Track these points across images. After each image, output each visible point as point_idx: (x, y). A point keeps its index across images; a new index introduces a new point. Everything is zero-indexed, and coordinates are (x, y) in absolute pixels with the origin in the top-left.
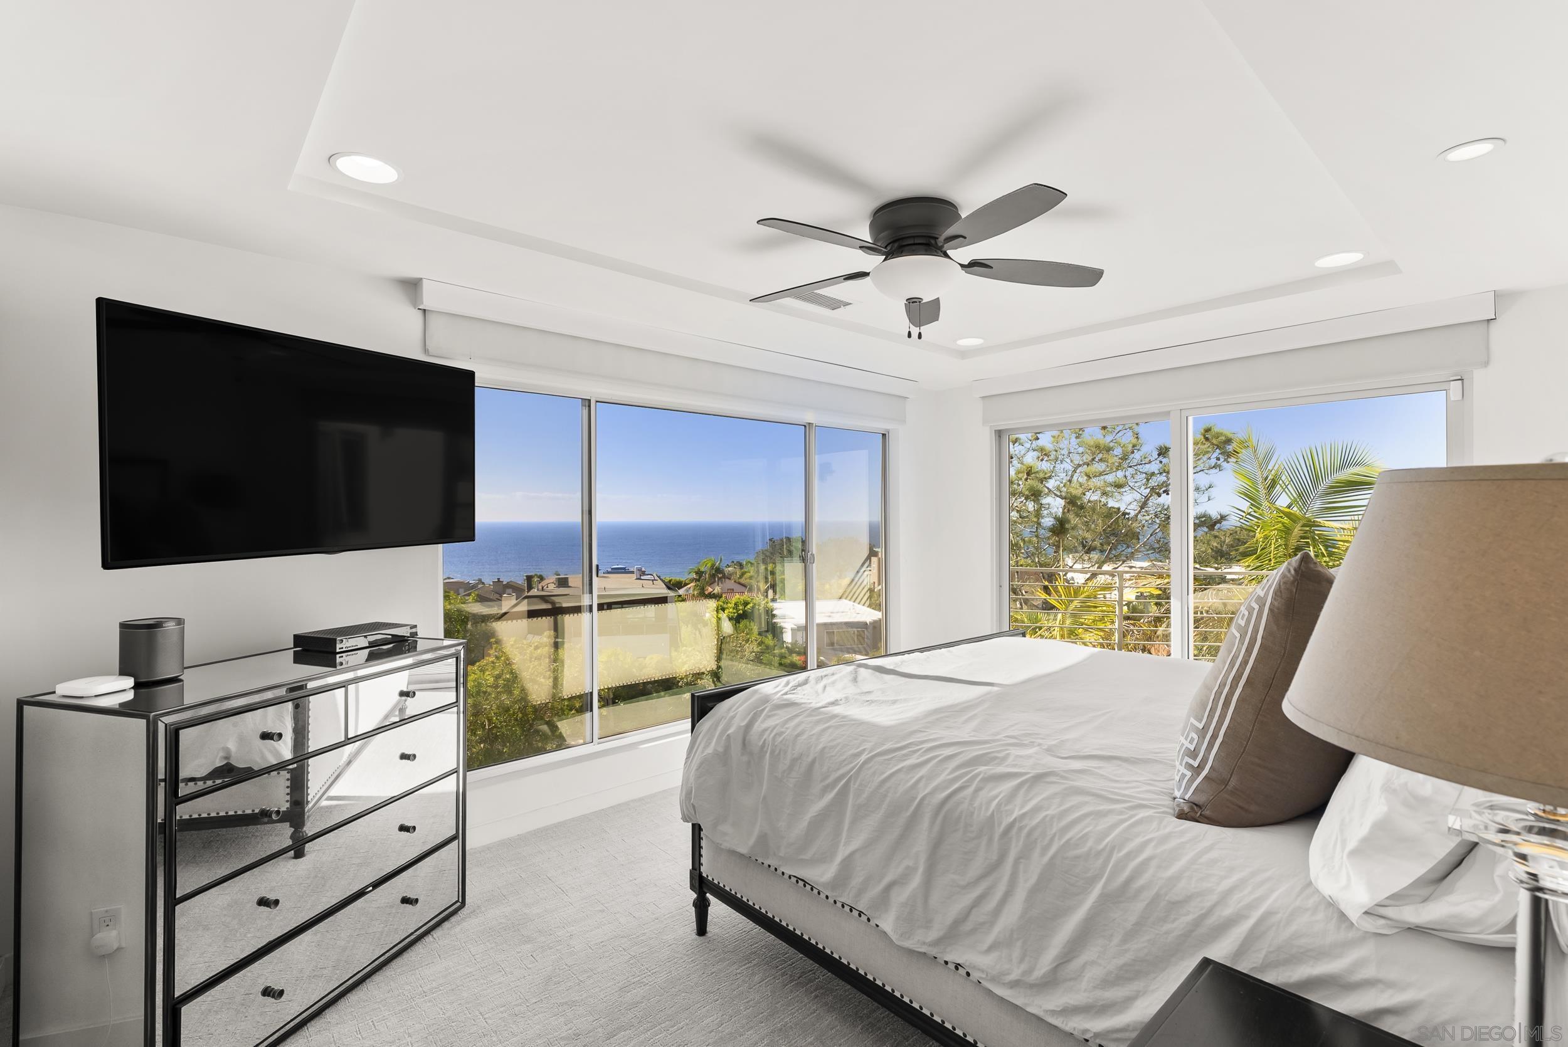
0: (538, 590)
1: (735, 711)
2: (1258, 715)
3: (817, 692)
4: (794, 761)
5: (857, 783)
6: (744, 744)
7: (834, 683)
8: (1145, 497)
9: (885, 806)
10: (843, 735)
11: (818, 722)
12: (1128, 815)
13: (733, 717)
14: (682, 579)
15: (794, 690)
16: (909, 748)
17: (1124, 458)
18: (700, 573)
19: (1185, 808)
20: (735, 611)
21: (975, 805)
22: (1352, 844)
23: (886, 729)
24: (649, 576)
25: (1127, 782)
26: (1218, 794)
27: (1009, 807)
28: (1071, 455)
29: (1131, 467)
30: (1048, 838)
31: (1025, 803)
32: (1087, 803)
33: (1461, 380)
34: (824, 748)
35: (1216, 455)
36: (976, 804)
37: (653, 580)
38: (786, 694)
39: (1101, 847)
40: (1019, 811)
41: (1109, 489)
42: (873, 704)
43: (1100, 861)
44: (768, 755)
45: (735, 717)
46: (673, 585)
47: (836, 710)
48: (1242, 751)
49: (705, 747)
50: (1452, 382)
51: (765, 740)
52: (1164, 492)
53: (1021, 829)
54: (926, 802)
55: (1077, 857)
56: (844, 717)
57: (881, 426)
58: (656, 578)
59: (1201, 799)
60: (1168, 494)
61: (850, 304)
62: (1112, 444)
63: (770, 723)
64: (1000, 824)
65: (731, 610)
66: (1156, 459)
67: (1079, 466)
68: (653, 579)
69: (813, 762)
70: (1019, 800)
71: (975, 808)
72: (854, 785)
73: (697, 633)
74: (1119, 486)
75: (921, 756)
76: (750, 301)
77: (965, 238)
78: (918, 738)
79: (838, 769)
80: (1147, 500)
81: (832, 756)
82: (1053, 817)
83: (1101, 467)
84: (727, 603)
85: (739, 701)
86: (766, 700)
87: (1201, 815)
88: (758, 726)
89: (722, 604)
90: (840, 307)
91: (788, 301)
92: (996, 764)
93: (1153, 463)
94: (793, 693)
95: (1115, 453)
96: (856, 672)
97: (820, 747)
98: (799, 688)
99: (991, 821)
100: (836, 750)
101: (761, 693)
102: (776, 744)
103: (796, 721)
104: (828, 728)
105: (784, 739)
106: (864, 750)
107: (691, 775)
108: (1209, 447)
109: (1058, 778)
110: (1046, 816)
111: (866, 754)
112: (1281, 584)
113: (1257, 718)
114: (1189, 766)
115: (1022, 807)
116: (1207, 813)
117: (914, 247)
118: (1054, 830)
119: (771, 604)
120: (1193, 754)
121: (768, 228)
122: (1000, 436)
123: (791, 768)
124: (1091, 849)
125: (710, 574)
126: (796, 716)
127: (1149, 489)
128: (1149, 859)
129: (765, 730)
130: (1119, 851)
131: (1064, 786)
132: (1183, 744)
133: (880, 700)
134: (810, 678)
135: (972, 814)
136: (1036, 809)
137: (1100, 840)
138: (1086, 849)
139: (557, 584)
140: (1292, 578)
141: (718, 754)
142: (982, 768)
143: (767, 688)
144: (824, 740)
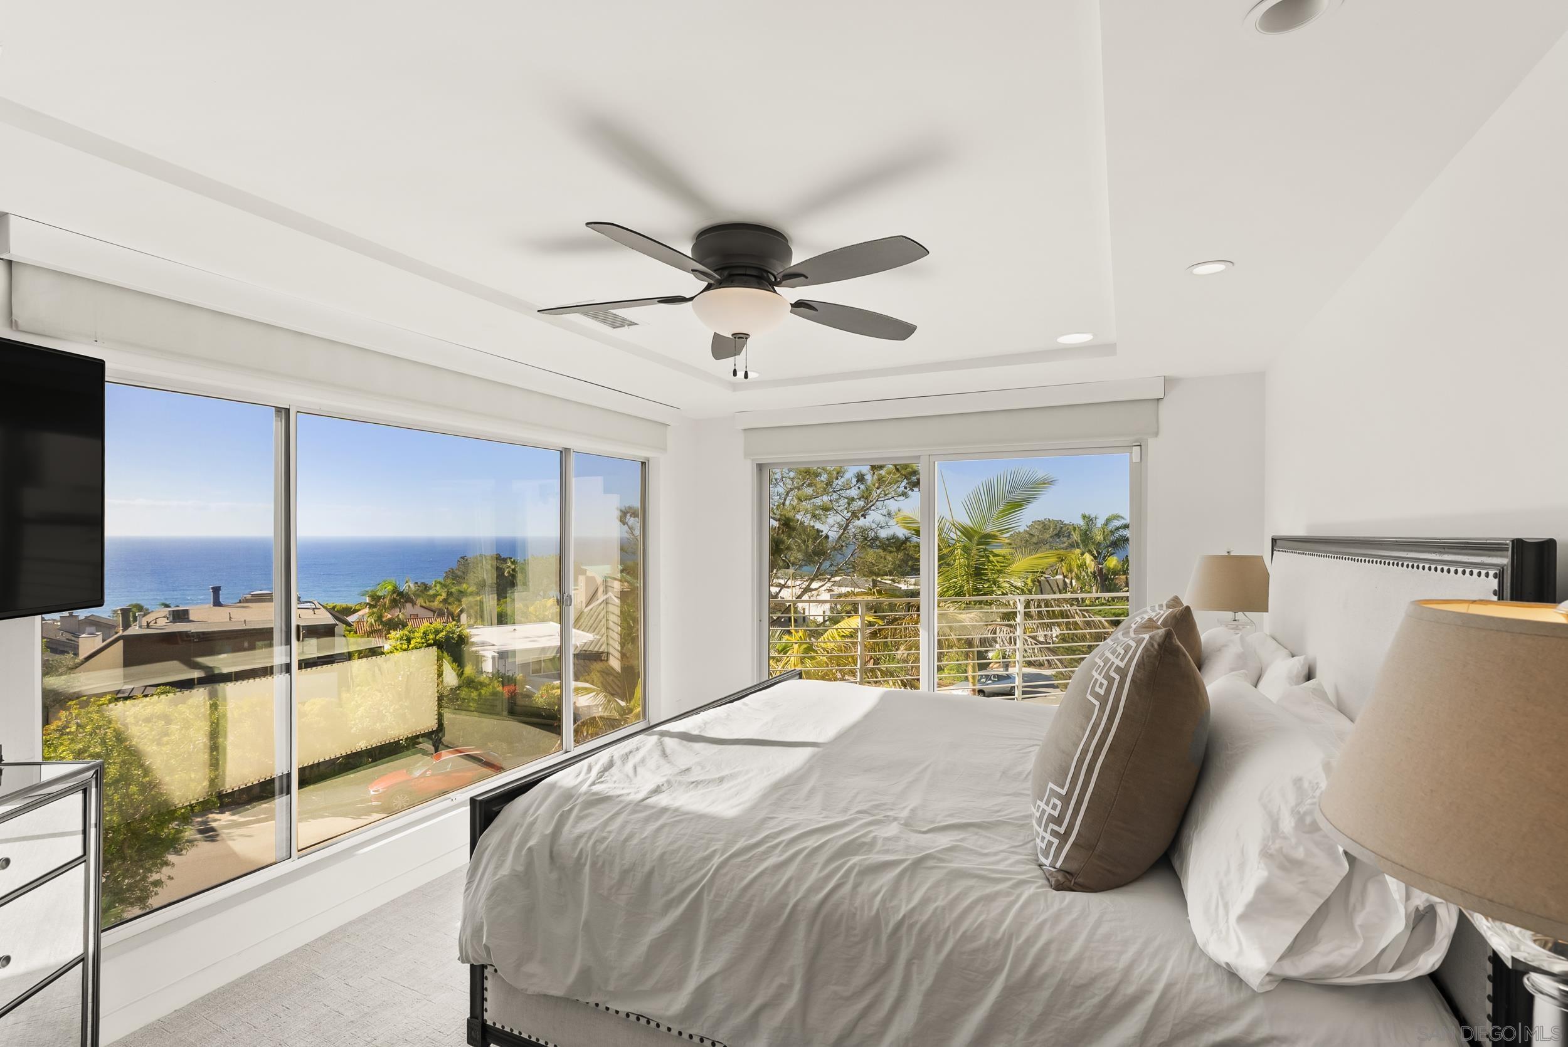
0: (140, 627)
1: (533, 815)
2: (1121, 781)
3: (628, 776)
4: (625, 873)
5: (712, 894)
6: (552, 857)
7: (643, 761)
8: (847, 520)
9: (750, 917)
10: (684, 835)
11: (647, 820)
12: (1015, 895)
13: (533, 824)
14: (350, 605)
15: (601, 777)
16: (767, 842)
17: (829, 483)
18: (376, 598)
19: (1059, 878)
20: (423, 641)
21: (855, 905)
22: (1238, 909)
23: (732, 821)
24: (309, 604)
25: (996, 854)
26: (1088, 860)
27: (895, 903)
28: (784, 479)
29: (835, 492)
30: (942, 934)
31: (911, 895)
32: (972, 888)
33: (1140, 446)
34: (663, 855)
35: (903, 484)
36: (857, 903)
37: (314, 609)
38: (593, 784)
39: (999, 936)
40: (906, 906)
41: (817, 512)
42: (700, 786)
43: (999, 952)
44: (587, 868)
45: (535, 823)
46: (338, 611)
47: (662, 800)
48: (1107, 815)
49: (498, 867)
50: (1134, 447)
51: (581, 850)
52: (862, 515)
53: (911, 926)
54: (800, 908)
55: (975, 951)
56: (676, 810)
57: (642, 454)
58: (318, 606)
59: (1073, 867)
60: (865, 518)
61: (636, 324)
62: (819, 470)
63: (585, 826)
64: (887, 924)
65: (419, 640)
66: (855, 486)
67: (791, 489)
68: (314, 607)
69: (651, 873)
70: (903, 894)
71: (856, 908)
72: (708, 895)
73: (376, 669)
74: (826, 509)
75: (783, 852)
76: (538, 311)
77: (806, 277)
78: (770, 828)
79: (685, 878)
80: (849, 523)
81: (675, 863)
82: (944, 908)
83: (809, 491)
84: (414, 632)
85: (536, 799)
86: (569, 795)
87: (1074, 883)
88: (570, 831)
89: (407, 633)
90: (624, 326)
91: (576, 318)
92: (865, 851)
93: (853, 488)
94: (602, 782)
95: (822, 479)
96: (661, 743)
97: (658, 853)
98: (606, 774)
99: (876, 921)
100: (680, 854)
101: (560, 787)
102: (598, 853)
103: (619, 821)
104: (663, 826)
105: (607, 847)
106: (715, 851)
107: (480, 905)
108: (899, 477)
109: (935, 861)
110: (936, 908)
111: (718, 857)
112: (1145, 657)
113: (1120, 783)
114: (1054, 833)
115: (909, 901)
116: (1080, 880)
117: (745, 278)
118: (947, 924)
119: (468, 631)
120: (1058, 821)
121: (592, 230)
122: (761, 470)
123: (621, 882)
124: (989, 939)
125: (390, 600)
126: (617, 814)
127: (850, 514)
128: (1048, 944)
129: (580, 837)
130: (1017, 939)
131: (945, 871)
132: (1044, 811)
133: (705, 780)
134: (614, 757)
135: (855, 914)
136: (925, 901)
137: (995, 929)
138: (984, 940)
139: (171, 618)
140: (1155, 653)
141: (516, 876)
142: (855, 859)
143: (565, 778)
144: (662, 842)
